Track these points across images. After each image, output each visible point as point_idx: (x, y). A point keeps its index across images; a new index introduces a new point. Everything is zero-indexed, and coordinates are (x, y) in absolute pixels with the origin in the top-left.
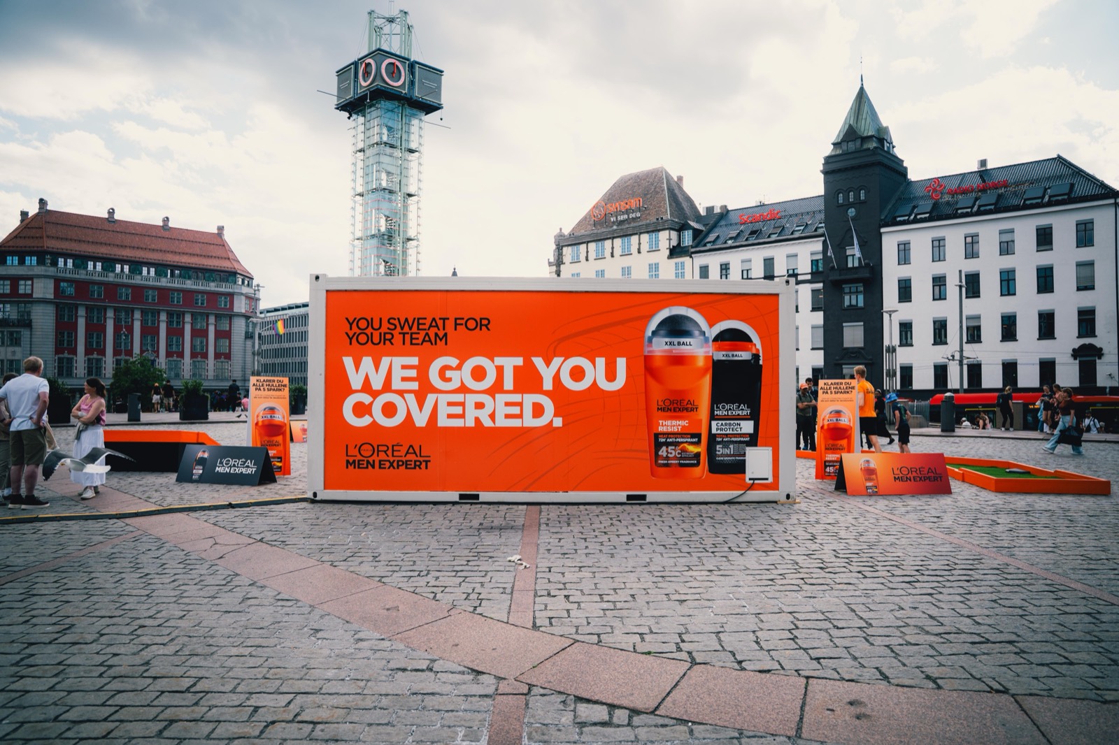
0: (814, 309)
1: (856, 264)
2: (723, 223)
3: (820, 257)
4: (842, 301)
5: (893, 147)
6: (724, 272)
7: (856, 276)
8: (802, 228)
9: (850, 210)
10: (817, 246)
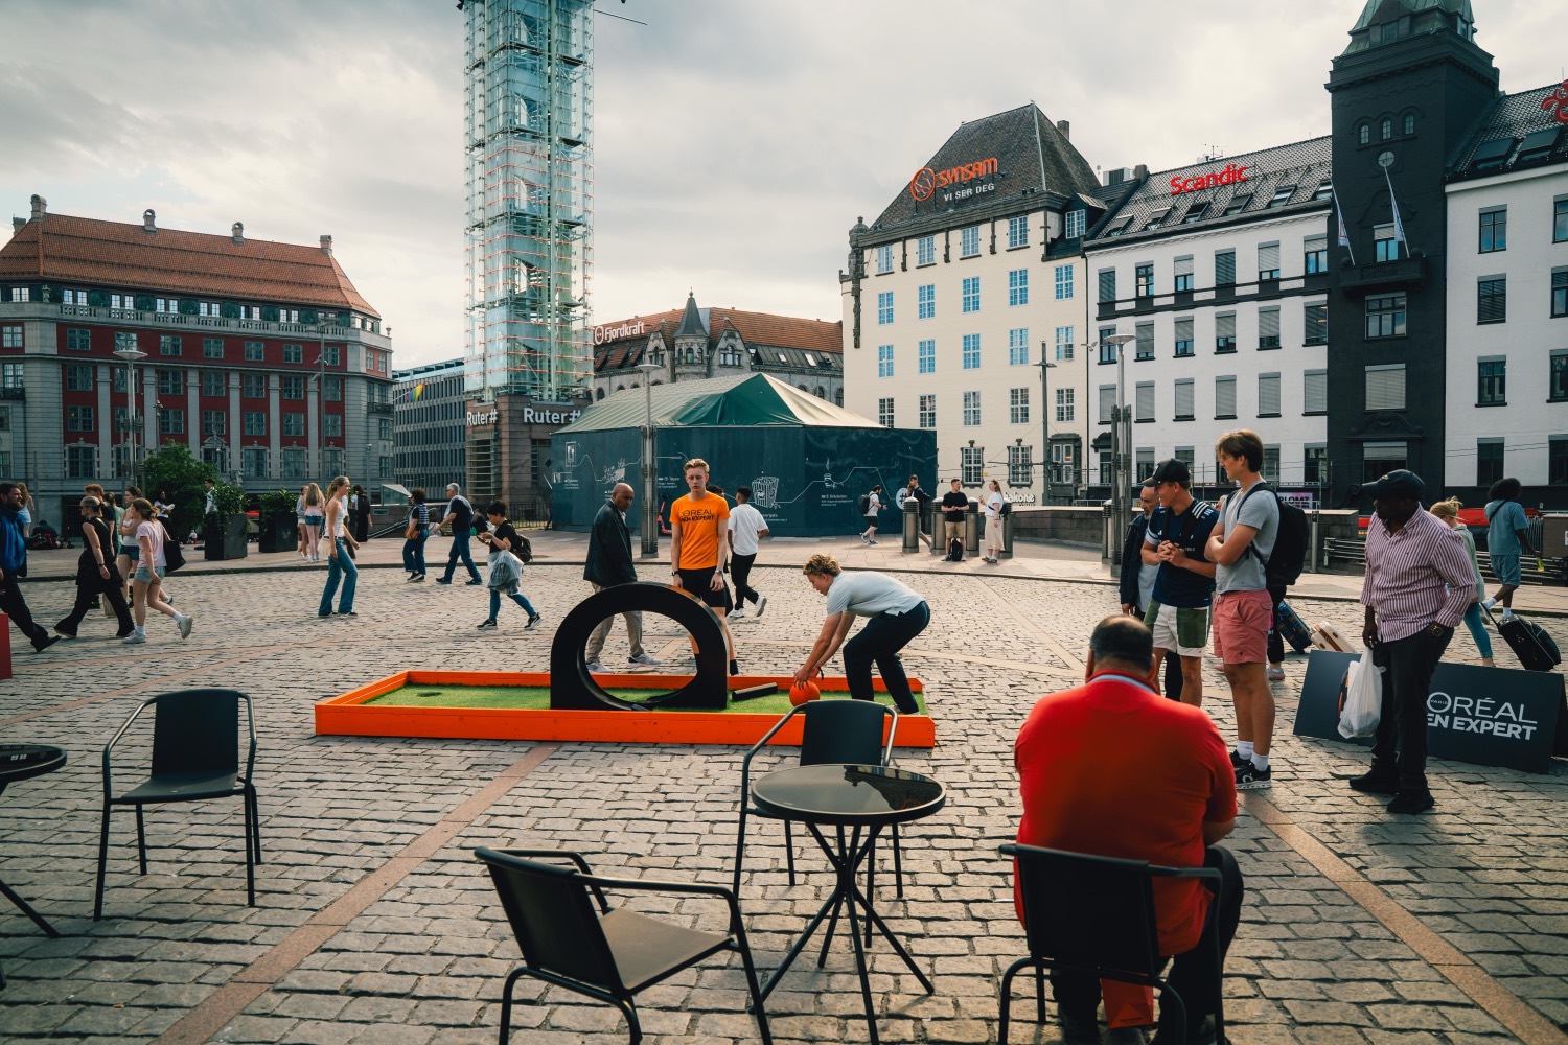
0: (1309, 343)
1: (1394, 256)
2: (1138, 196)
3: (1323, 245)
4: (1364, 326)
5: (1474, 31)
6: (1142, 280)
7: (1394, 278)
8: (1288, 195)
9: (1383, 156)
10: (1318, 226)
